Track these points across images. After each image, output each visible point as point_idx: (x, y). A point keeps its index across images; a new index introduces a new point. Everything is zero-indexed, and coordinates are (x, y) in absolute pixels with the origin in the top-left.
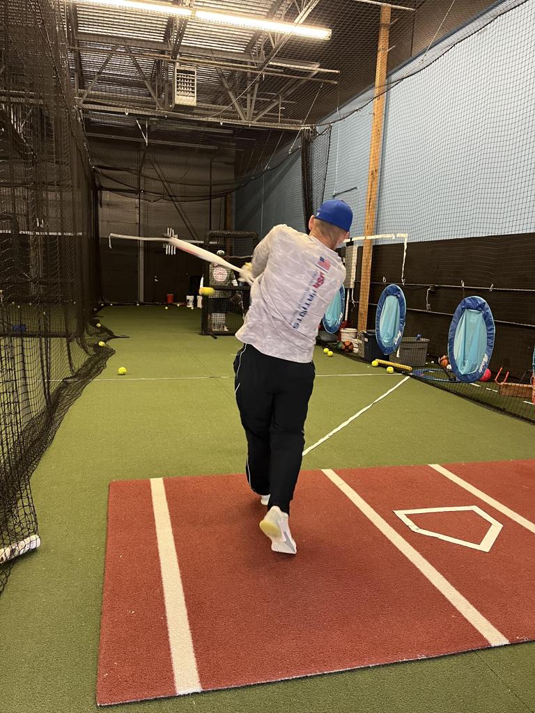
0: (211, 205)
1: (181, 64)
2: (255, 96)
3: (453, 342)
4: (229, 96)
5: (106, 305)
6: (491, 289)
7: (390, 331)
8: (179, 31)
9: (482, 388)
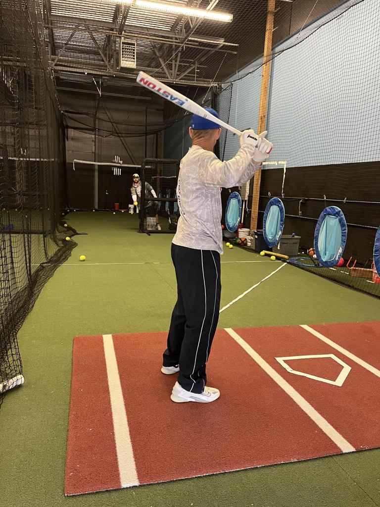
0: (146, 139)
1: (125, 38)
2: (178, 62)
3: (318, 239)
4: (160, 62)
5: (71, 211)
6: (344, 201)
7: (273, 230)
8: (124, 15)
9: (338, 271)
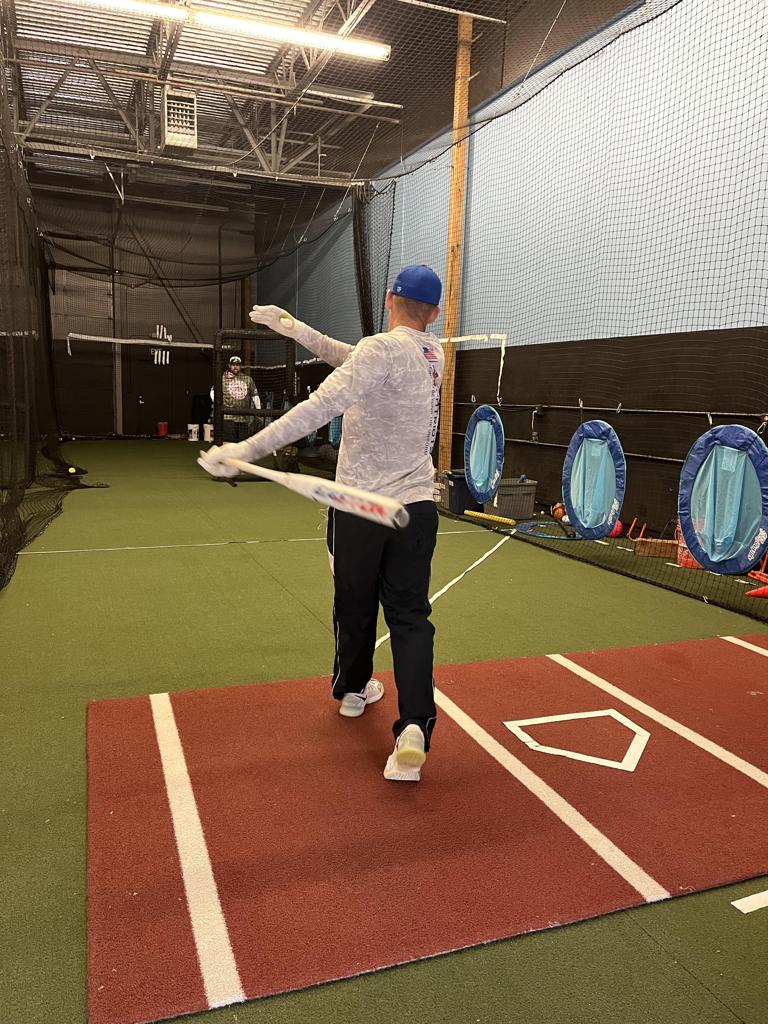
0: (220, 290)
2: (283, 136)
3: (569, 485)
5: (66, 439)
6: (618, 410)
7: (484, 470)
8: (169, 42)
9: (612, 547)
